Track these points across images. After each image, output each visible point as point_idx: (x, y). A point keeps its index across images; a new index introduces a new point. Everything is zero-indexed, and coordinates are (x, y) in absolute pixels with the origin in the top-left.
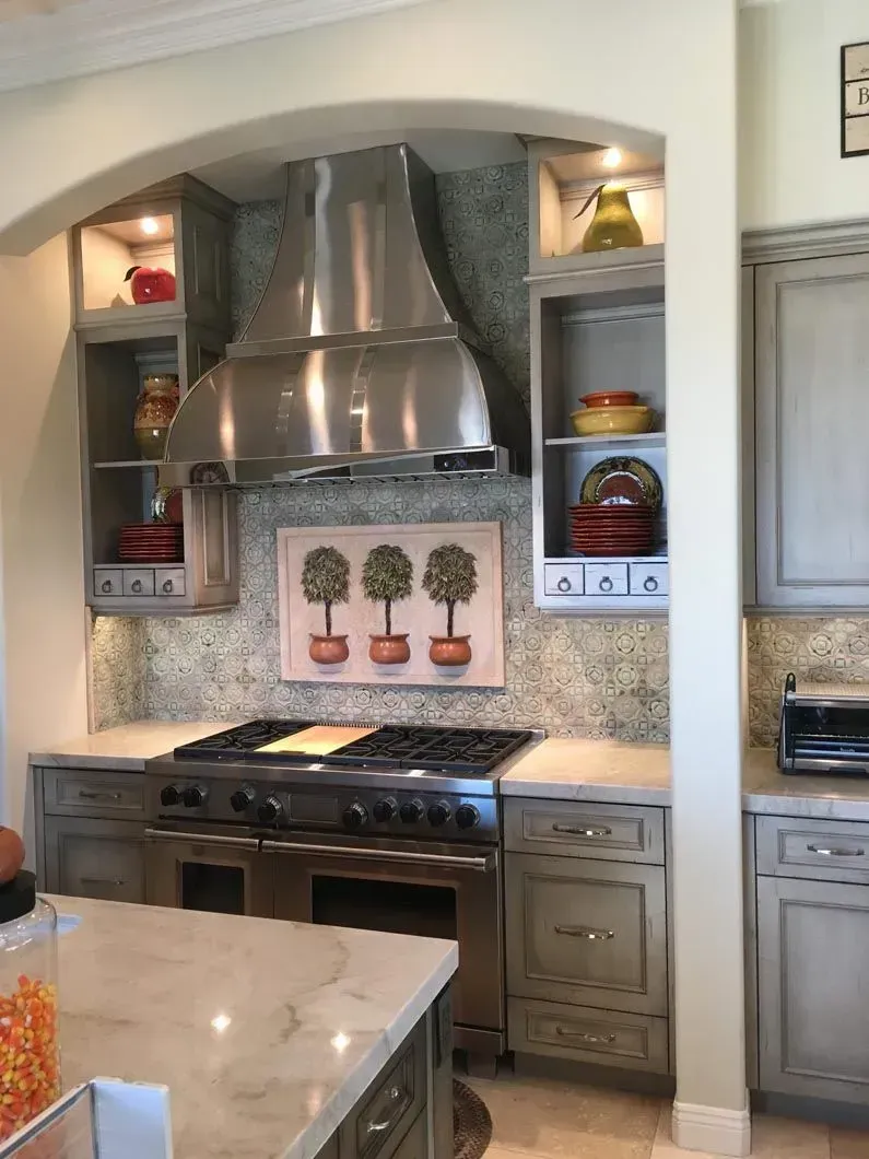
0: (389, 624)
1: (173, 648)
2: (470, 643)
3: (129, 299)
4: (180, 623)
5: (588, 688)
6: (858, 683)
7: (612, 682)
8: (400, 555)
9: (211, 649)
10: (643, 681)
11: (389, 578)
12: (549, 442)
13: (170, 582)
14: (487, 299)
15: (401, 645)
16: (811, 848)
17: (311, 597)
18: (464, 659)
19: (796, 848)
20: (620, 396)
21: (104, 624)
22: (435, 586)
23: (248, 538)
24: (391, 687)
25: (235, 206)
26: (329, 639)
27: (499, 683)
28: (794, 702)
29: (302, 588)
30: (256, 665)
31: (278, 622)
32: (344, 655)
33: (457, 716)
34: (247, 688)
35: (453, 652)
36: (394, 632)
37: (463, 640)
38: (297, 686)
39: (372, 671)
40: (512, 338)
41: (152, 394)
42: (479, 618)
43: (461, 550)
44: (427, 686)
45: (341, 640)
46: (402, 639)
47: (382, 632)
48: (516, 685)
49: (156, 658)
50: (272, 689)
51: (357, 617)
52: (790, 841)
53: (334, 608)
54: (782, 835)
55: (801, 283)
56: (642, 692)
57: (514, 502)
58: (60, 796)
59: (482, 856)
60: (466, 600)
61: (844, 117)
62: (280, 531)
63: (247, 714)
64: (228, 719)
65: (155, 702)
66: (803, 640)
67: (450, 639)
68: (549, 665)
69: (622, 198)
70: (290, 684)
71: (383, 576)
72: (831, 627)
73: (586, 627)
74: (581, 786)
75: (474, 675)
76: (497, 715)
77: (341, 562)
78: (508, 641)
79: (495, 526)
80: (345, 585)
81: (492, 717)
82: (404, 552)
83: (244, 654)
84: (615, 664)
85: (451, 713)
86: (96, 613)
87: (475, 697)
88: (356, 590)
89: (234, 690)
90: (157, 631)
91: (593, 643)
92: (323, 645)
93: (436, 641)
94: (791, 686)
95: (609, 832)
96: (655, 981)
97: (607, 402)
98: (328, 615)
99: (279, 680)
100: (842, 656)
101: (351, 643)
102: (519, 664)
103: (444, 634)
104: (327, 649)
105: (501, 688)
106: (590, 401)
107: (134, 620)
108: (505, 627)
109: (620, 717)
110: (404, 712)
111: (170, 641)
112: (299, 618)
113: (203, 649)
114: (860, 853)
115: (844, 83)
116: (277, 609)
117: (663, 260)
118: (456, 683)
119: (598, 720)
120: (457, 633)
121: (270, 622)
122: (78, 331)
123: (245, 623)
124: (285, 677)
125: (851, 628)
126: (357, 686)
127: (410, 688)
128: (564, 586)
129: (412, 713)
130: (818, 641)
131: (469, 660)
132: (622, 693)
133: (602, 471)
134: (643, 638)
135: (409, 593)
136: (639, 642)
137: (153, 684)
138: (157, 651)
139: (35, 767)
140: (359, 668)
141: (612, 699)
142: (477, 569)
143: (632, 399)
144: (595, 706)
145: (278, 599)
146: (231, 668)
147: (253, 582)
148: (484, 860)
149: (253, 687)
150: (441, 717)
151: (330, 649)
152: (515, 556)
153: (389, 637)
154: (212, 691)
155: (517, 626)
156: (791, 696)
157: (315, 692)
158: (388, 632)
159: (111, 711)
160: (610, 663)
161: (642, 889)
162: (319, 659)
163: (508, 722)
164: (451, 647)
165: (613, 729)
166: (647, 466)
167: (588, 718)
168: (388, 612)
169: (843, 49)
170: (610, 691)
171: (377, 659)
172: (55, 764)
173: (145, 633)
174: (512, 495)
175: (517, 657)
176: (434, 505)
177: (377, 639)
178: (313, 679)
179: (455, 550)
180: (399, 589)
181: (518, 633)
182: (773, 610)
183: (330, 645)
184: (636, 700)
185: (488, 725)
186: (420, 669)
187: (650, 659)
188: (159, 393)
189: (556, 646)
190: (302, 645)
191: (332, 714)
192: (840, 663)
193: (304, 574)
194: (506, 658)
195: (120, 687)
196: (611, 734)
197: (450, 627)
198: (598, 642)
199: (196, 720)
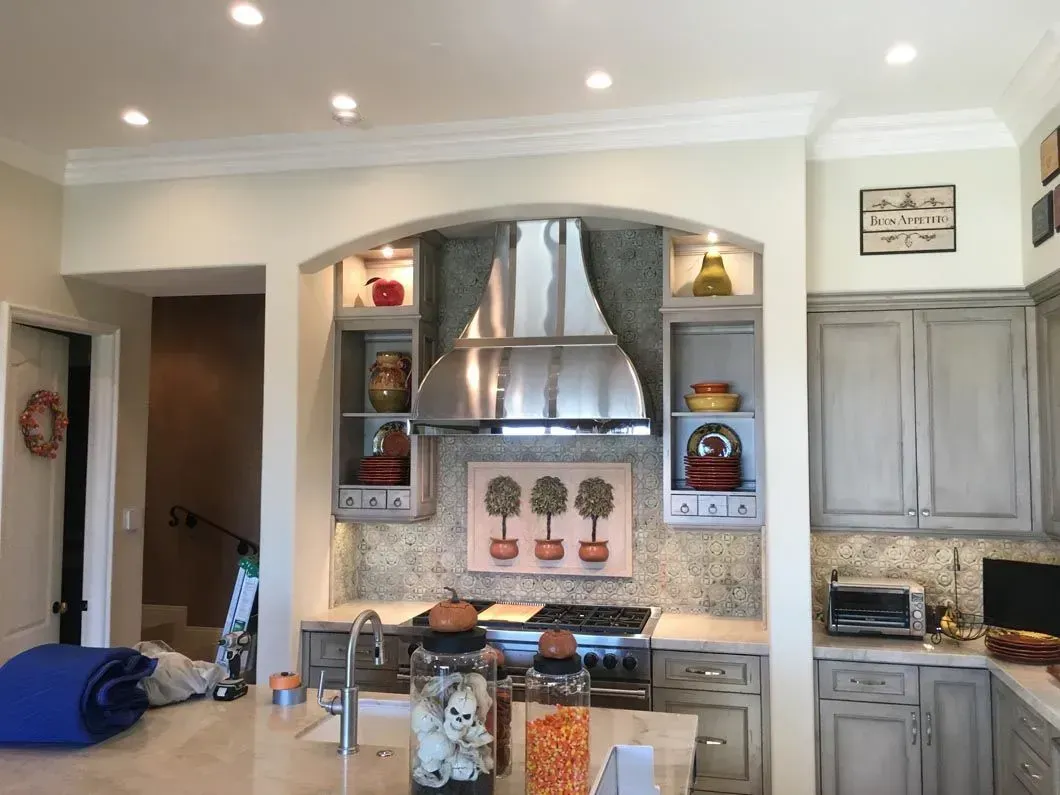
0: (549, 532)
1: (383, 547)
2: (608, 546)
3: (369, 302)
4: (388, 528)
5: (691, 578)
6: (870, 577)
7: (707, 574)
8: (560, 484)
9: (412, 547)
10: (729, 575)
11: (550, 499)
12: (674, 414)
13: (398, 500)
14: (623, 313)
15: (558, 547)
16: (853, 681)
17: (492, 511)
18: (602, 558)
19: (844, 682)
20: (719, 387)
21: (341, 528)
22: (584, 506)
23: (444, 469)
24: (548, 576)
25: (446, 239)
26: (504, 541)
27: (629, 575)
28: (836, 588)
29: (485, 505)
30: (448, 559)
31: (466, 530)
32: (515, 553)
33: (597, 597)
34: (439, 576)
35: (595, 552)
36: (552, 538)
37: (603, 544)
38: (479, 576)
39: (535, 564)
40: (640, 341)
41: (384, 365)
42: (615, 530)
43: (603, 482)
44: (576, 576)
45: (513, 542)
46: (558, 542)
47: (544, 537)
48: (640, 577)
49: (369, 554)
50: (459, 577)
51: (526, 526)
52: (840, 677)
53: (508, 520)
54: (835, 672)
55: (836, 325)
56: (728, 582)
57: (640, 450)
58: (323, 652)
59: (642, 689)
60: (605, 516)
61: (862, 231)
62: (471, 465)
63: (439, 595)
64: (425, 599)
65: (367, 587)
66: (834, 548)
67: (594, 543)
68: (662, 562)
69: (719, 261)
70: (473, 574)
71: (547, 498)
72: (852, 540)
73: (690, 537)
74: (706, 642)
75: (611, 568)
76: (627, 597)
77: (515, 487)
78: (635, 545)
79: (628, 466)
80: (518, 504)
81: (622, 598)
82: (561, 482)
83: (439, 552)
84: (709, 562)
85: (593, 595)
86: (337, 521)
87: (610, 584)
88: (526, 506)
89: (430, 577)
90: (371, 534)
91: (694, 548)
92: (501, 545)
93: (584, 544)
94: (835, 578)
95: (723, 673)
96: (754, 772)
97: (709, 389)
98: (504, 524)
99: (464, 572)
100: (858, 559)
101: (521, 544)
102: (643, 561)
103: (589, 539)
104: (503, 548)
105: (630, 578)
106: (699, 389)
107: (355, 525)
108: (633, 535)
109: (712, 599)
110: (559, 595)
111: (381, 542)
112: (482, 527)
113: (407, 547)
114: (883, 683)
115: (862, 212)
116: (466, 519)
117: (761, 305)
118: (598, 574)
119: (698, 600)
120: (599, 539)
121: (460, 529)
122: (337, 322)
123: (440, 529)
124: (470, 568)
125: (865, 541)
126: (525, 576)
127: (563, 577)
128: (684, 509)
129: (564, 595)
130: (844, 549)
131: (607, 557)
132: (714, 582)
133: (702, 432)
134: (728, 545)
135: (565, 510)
136: (725, 547)
137: (364, 573)
138: (369, 549)
139: (304, 631)
140: (527, 562)
141: (707, 586)
142: (614, 494)
143: (724, 388)
144: (695, 591)
145: (466, 512)
146: (427, 563)
147: (448, 498)
148: (643, 692)
149: (444, 575)
150: (586, 598)
151: (504, 549)
152: (640, 486)
153: (549, 541)
154: (413, 578)
155: (642, 534)
156: (835, 584)
157: (492, 580)
158: (548, 538)
159: (341, 592)
160: (707, 561)
161: (746, 710)
162: (496, 555)
163: (634, 601)
164: (595, 548)
165: (709, 607)
166: (731, 430)
167: (691, 600)
168: (549, 523)
169: (861, 192)
170: (706, 581)
171: (540, 556)
172: (322, 629)
173: (362, 535)
174: (640, 445)
175: (642, 556)
176: (584, 450)
177: (540, 543)
178: (491, 571)
179: (599, 481)
180: (558, 508)
181: (642, 540)
182: (825, 529)
183: (505, 546)
184: (724, 588)
185: (620, 604)
186: (572, 564)
187: (733, 559)
188: (389, 366)
189: (669, 549)
190: (484, 547)
191: (504, 595)
192: (858, 564)
193: (487, 494)
194: (634, 557)
195: (345, 574)
196: (707, 611)
197: (594, 535)
198: (698, 548)
199: (399, 600)
